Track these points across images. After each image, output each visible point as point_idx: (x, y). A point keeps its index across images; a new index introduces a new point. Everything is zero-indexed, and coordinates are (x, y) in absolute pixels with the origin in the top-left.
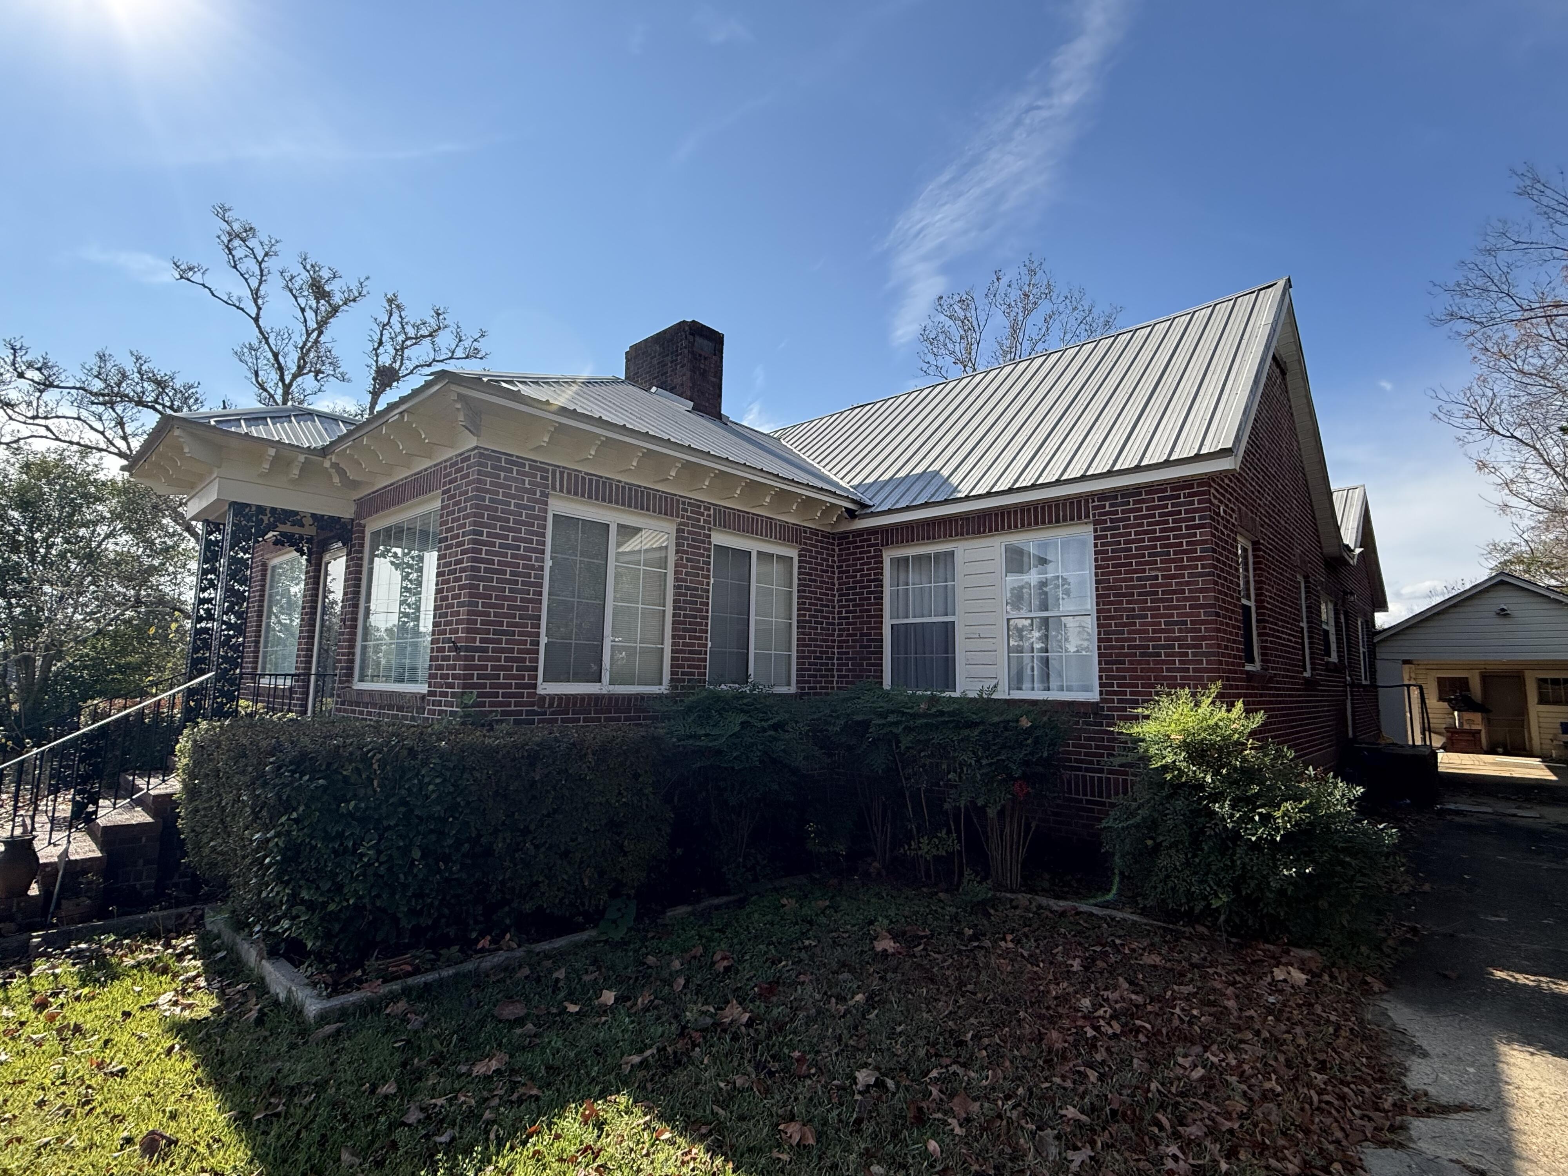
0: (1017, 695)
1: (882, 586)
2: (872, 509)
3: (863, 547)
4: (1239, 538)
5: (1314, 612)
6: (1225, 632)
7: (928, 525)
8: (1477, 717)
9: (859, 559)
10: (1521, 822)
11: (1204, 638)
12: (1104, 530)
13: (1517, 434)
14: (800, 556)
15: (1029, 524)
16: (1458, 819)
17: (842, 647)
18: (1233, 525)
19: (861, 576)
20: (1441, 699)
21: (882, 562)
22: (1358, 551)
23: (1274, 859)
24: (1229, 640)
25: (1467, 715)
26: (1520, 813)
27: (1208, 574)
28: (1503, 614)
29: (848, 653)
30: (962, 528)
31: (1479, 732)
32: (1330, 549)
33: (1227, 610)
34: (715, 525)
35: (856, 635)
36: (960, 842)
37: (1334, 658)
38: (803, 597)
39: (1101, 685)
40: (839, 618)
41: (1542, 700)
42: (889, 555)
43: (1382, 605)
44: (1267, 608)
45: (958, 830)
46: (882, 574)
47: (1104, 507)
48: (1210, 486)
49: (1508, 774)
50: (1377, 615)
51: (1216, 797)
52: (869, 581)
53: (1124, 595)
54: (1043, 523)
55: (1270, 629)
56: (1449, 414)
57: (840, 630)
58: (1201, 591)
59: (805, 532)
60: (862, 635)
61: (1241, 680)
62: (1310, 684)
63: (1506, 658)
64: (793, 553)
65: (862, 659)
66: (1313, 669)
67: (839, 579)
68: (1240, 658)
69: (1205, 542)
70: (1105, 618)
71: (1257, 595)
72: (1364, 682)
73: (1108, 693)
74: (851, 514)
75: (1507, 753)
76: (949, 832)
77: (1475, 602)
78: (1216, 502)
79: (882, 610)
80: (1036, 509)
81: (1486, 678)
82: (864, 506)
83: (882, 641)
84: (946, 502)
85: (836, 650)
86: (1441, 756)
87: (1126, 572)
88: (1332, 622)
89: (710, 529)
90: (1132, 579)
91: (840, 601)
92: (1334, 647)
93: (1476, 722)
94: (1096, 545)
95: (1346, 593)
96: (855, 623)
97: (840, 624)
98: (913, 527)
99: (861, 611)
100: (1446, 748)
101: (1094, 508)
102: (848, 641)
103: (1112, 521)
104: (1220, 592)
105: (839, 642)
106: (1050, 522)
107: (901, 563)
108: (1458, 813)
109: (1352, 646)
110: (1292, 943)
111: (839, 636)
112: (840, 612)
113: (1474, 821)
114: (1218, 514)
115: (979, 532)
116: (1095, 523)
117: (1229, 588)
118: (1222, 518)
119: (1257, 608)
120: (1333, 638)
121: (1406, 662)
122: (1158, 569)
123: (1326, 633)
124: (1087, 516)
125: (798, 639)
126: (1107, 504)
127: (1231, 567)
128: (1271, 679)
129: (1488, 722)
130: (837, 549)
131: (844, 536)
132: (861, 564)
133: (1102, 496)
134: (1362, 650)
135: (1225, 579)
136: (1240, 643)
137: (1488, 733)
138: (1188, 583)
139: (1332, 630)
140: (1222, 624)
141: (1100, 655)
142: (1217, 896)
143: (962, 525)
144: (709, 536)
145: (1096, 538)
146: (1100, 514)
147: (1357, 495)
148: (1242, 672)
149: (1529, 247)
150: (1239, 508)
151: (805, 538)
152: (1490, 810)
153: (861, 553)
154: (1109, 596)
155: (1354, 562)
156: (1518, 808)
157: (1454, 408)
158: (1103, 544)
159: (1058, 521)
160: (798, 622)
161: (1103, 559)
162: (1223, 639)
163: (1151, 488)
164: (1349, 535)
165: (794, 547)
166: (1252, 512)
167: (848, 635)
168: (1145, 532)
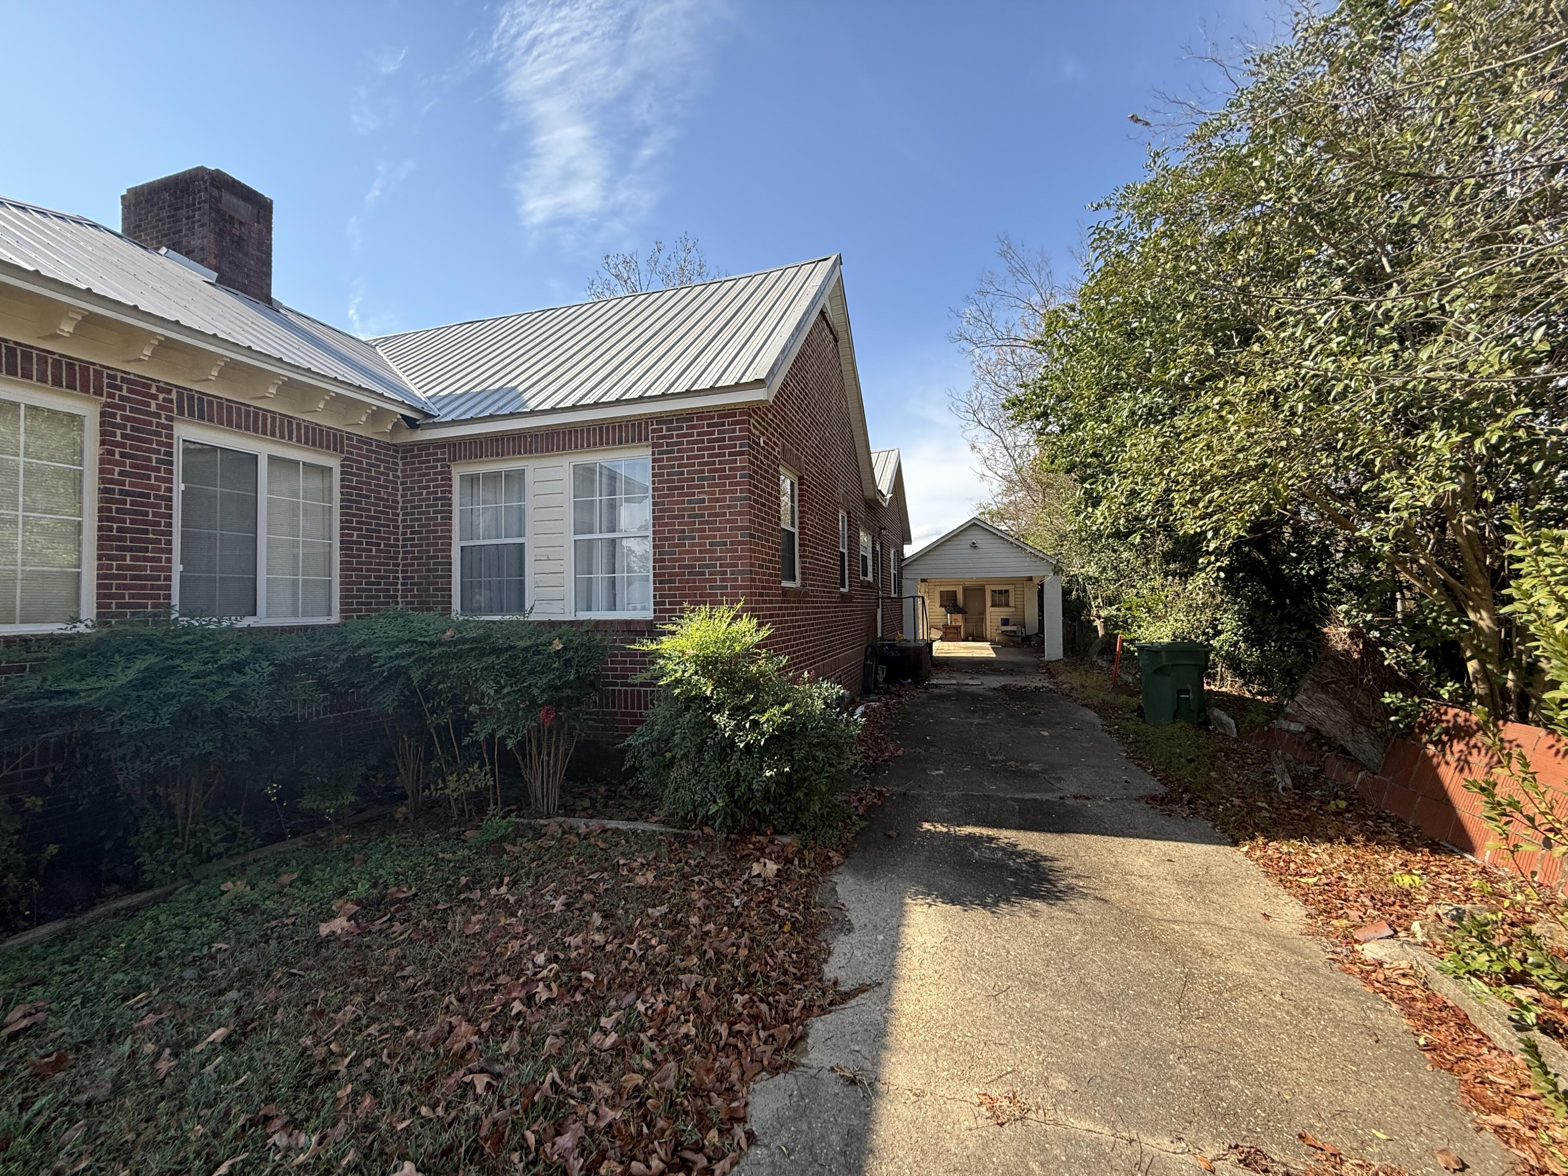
0: (583, 616)
1: (450, 505)
2: (435, 420)
3: (429, 461)
4: (781, 469)
5: (854, 540)
6: (760, 552)
7: (497, 440)
8: (959, 617)
9: (425, 475)
10: (970, 689)
11: (740, 558)
12: (660, 453)
13: (992, 427)
14: (342, 466)
15: (595, 444)
16: (936, 691)
17: (406, 571)
18: (775, 457)
19: (428, 493)
20: (941, 606)
21: (450, 480)
22: (889, 496)
23: (762, 760)
24: (764, 560)
25: (955, 616)
26: (971, 682)
27: (745, 499)
28: (974, 546)
29: (413, 578)
30: (531, 446)
31: (960, 627)
32: (868, 493)
33: (764, 533)
34: (181, 412)
35: (422, 558)
36: (493, 775)
37: (870, 578)
38: (348, 514)
39: (655, 604)
40: (404, 540)
41: (994, 605)
42: (458, 471)
43: (907, 539)
44: (807, 535)
45: (492, 764)
46: (450, 492)
47: (661, 430)
48: (750, 416)
49: (970, 655)
50: (906, 547)
51: (718, 710)
52: (435, 499)
53: (676, 517)
54: (607, 443)
55: (810, 552)
56: (958, 409)
57: (404, 553)
58: (740, 513)
59: (349, 439)
60: (429, 558)
61: (775, 595)
62: (845, 598)
63: (974, 576)
64: (334, 462)
65: (429, 584)
66: (850, 586)
67: (403, 496)
68: (776, 576)
69: (743, 468)
70: (660, 539)
71: (800, 523)
72: (893, 595)
73: (661, 611)
74: (412, 424)
75: (974, 640)
76: (481, 767)
77: (960, 538)
78: (757, 433)
79: (450, 531)
80: (601, 429)
81: (965, 590)
82: (428, 416)
83: (450, 564)
84: (512, 415)
85: (400, 575)
86: (936, 645)
87: (679, 495)
88: (870, 550)
89: (170, 418)
90: (683, 502)
91: (404, 521)
92: (870, 569)
93: (958, 620)
94: (653, 468)
95: (881, 529)
96: (421, 545)
97: (404, 546)
98: (481, 442)
99: (427, 532)
100: (942, 639)
101: (654, 431)
102: (413, 565)
103: (668, 445)
104: (756, 516)
105: (404, 565)
106: (614, 443)
107: (472, 480)
108: (937, 686)
109: (885, 568)
110: (776, 832)
111: (403, 559)
112: (404, 533)
113: (943, 691)
114: (758, 444)
115: (547, 451)
116: (654, 446)
117: (767, 513)
118: (763, 448)
119: (800, 534)
120: (870, 562)
121: (923, 581)
122: (705, 493)
123: (865, 558)
124: (647, 439)
125: (342, 563)
126: (664, 427)
127: (770, 494)
128: (806, 594)
129: (966, 620)
130: (400, 462)
131: (408, 449)
132: (427, 481)
133: (661, 419)
134: (892, 571)
135: (764, 505)
136: (777, 563)
137: (965, 627)
138: (729, 507)
139: (870, 556)
140: (757, 544)
141: (655, 575)
142: (715, 801)
143: (531, 442)
144: (171, 428)
145: (654, 461)
146: (659, 438)
147: (894, 455)
148: (777, 589)
149: (1004, 294)
150: (784, 445)
151: (349, 446)
152: (954, 682)
153: (427, 468)
154: (663, 518)
155: (885, 505)
156: (972, 678)
157: (961, 404)
158: (660, 468)
159: (620, 442)
160: (342, 542)
161: (660, 482)
162: (757, 559)
163: (702, 414)
164: (884, 485)
165: (335, 456)
166: (797, 450)
167: (413, 558)
168: (696, 457)
